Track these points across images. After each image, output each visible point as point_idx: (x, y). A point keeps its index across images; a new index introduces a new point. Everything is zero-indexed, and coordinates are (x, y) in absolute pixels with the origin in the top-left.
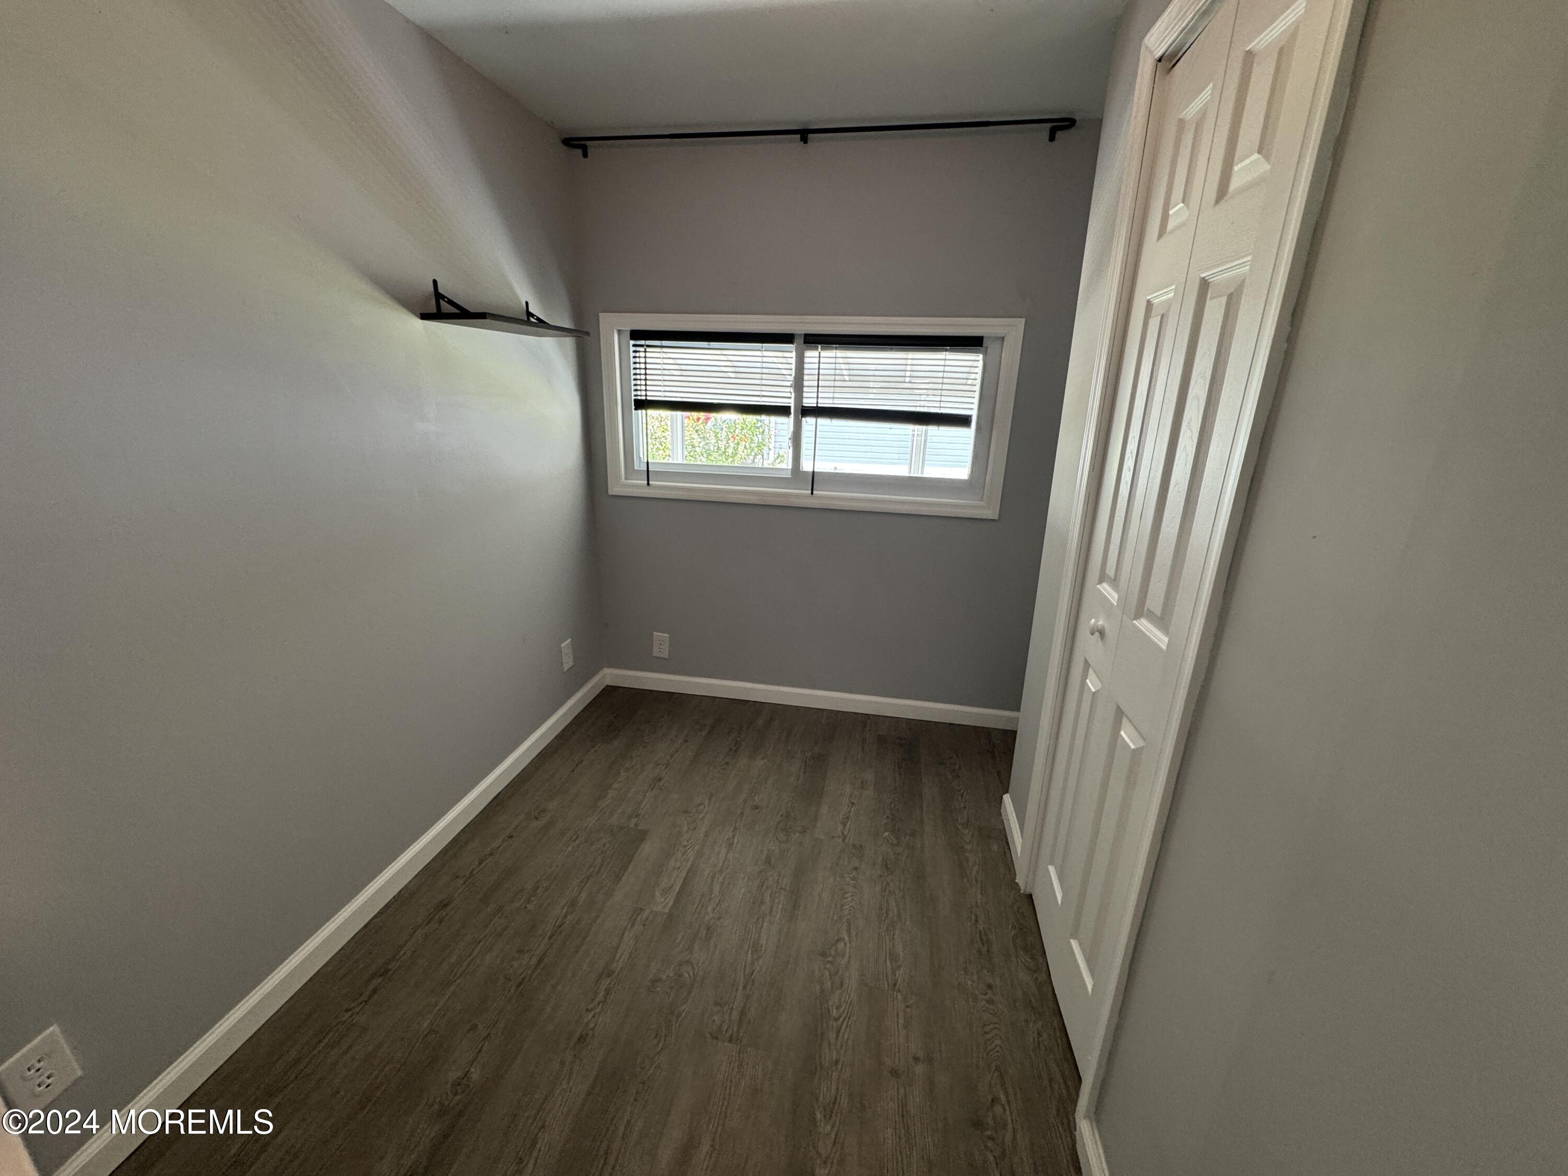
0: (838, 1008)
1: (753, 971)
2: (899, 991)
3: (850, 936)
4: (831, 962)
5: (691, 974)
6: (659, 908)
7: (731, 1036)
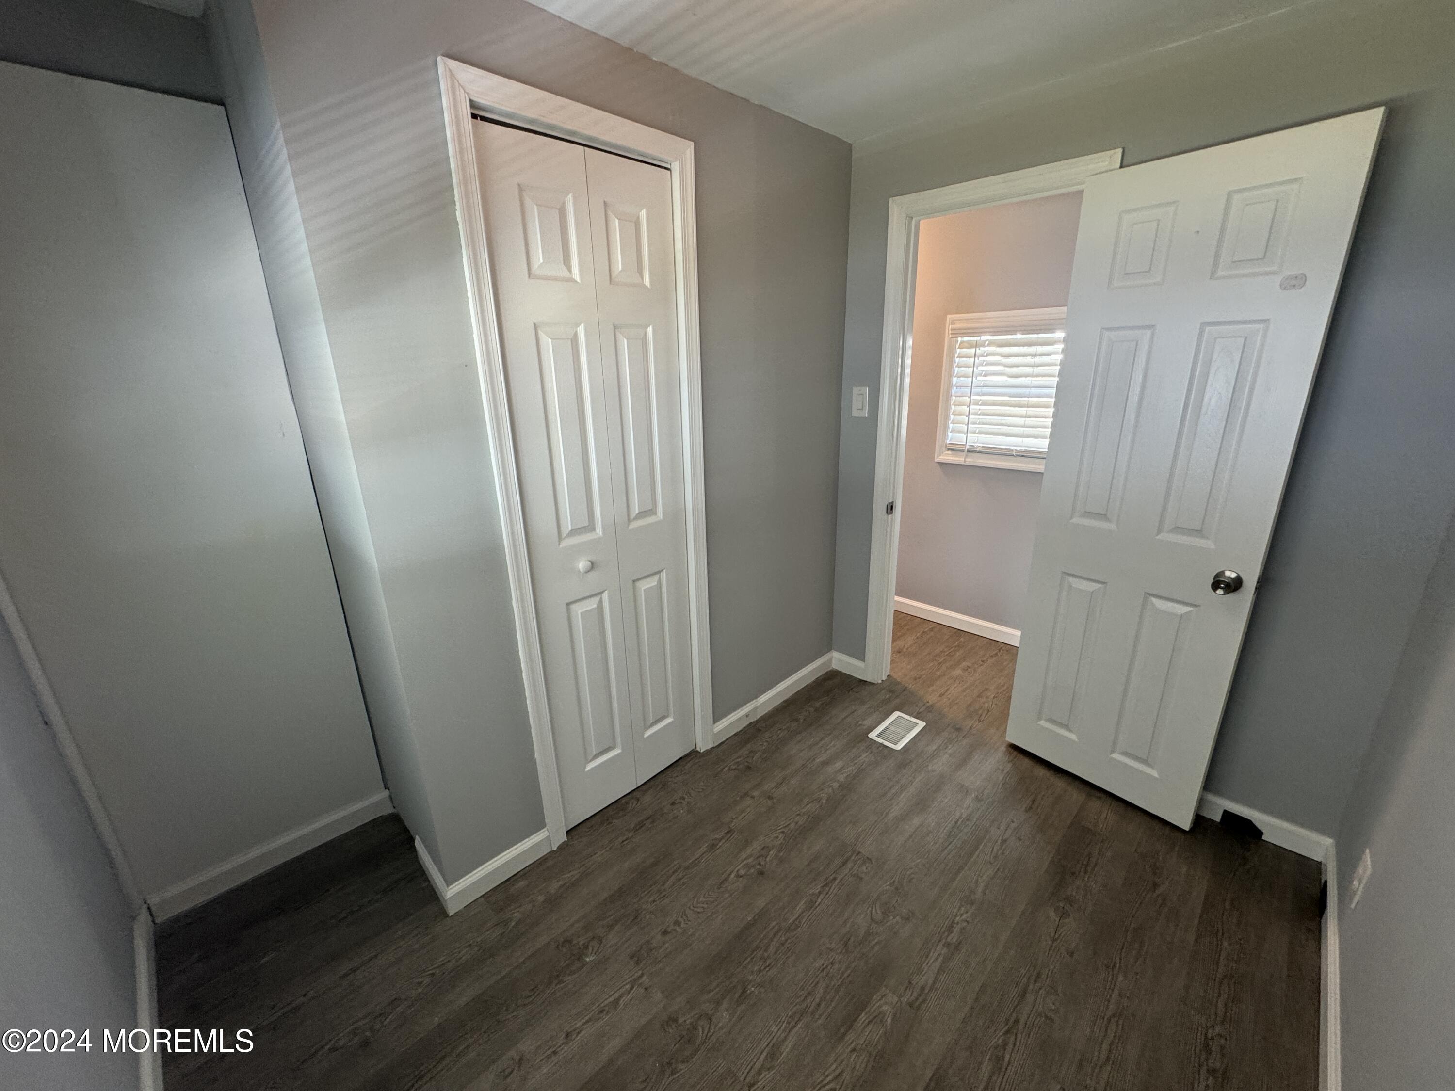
0: (777, 837)
1: (823, 887)
2: (730, 828)
3: (730, 874)
4: (759, 864)
5: (874, 910)
6: (892, 998)
7: (857, 855)
